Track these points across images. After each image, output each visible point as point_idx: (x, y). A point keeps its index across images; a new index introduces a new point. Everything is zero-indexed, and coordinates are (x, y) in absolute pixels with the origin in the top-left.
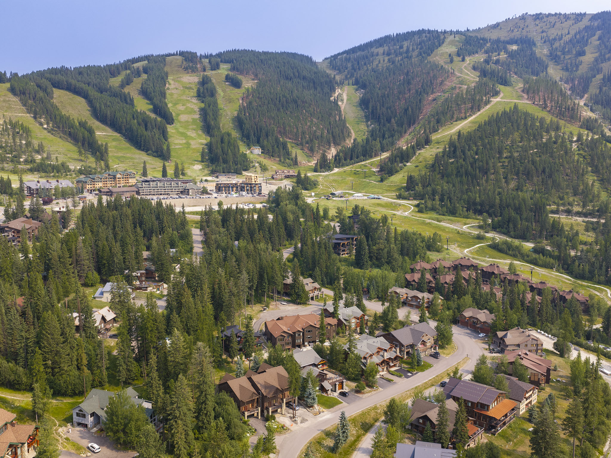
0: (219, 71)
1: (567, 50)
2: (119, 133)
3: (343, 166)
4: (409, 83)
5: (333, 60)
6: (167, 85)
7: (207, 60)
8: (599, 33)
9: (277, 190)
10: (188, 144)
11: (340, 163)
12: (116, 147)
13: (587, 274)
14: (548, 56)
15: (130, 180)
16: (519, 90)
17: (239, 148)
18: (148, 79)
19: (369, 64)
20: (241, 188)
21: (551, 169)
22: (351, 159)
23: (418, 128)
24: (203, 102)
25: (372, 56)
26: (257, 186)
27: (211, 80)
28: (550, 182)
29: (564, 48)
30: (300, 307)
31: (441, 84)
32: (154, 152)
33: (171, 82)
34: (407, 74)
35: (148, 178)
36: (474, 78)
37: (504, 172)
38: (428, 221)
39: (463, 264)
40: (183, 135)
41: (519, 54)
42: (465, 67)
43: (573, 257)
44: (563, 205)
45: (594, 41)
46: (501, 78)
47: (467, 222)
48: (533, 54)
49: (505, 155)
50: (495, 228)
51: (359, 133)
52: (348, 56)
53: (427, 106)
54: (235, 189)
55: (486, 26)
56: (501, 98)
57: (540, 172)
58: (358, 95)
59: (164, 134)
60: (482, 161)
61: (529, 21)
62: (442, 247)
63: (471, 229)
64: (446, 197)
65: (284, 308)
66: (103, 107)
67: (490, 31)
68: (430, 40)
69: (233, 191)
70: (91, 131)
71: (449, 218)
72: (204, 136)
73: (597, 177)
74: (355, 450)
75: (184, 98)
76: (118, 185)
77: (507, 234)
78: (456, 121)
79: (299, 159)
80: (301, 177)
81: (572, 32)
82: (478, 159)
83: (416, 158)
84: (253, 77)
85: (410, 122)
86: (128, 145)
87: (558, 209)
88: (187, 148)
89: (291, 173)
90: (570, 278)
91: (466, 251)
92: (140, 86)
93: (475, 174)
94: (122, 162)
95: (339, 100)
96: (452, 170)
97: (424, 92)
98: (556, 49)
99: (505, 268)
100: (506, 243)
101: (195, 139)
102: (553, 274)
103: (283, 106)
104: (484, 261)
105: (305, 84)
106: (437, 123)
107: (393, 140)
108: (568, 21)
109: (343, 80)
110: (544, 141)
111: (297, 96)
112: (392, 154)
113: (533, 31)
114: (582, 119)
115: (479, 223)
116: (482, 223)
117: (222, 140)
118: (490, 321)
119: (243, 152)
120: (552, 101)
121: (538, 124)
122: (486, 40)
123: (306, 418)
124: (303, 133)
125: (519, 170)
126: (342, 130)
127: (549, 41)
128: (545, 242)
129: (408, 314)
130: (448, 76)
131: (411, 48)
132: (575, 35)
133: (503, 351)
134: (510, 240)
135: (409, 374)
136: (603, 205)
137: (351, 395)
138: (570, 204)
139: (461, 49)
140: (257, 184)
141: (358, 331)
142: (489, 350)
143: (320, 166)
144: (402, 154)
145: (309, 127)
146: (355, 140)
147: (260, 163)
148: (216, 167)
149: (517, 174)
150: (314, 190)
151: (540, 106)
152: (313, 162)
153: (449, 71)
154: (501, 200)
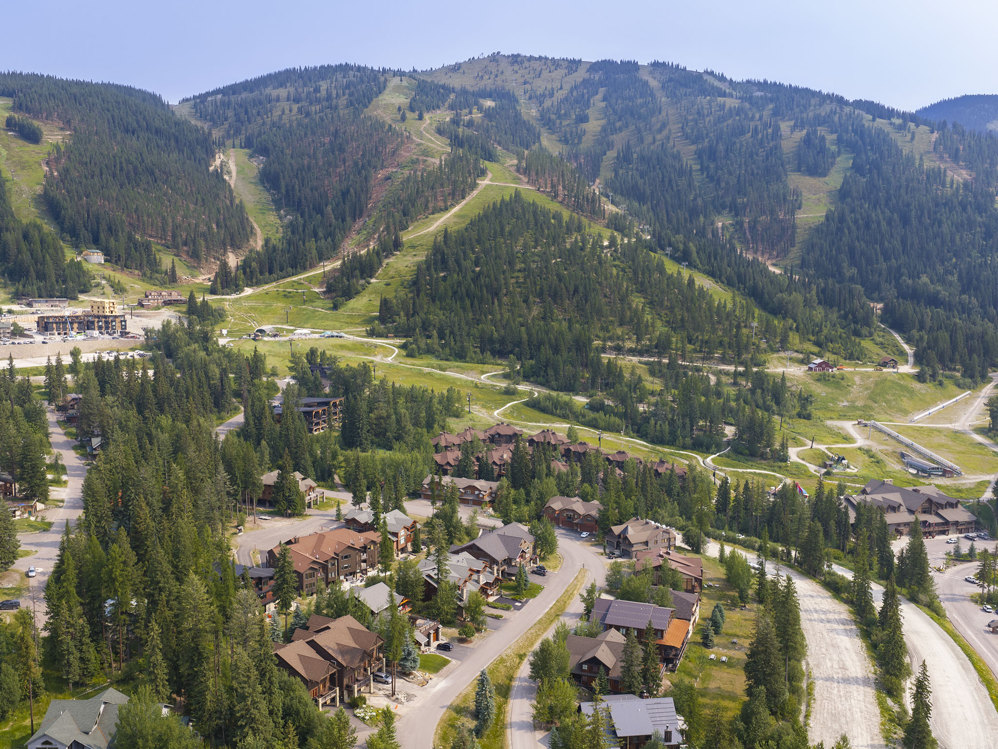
1: (563, 112)
3: (258, 283)
4: (342, 150)
5: (199, 104)
8: (602, 90)
9: (164, 326)
11: (252, 278)
13: (667, 437)
14: (538, 120)
16: (513, 169)
17: (63, 252)
19: (266, 113)
20: (85, 324)
21: (585, 288)
22: (270, 273)
23: (370, 223)
25: (270, 102)
26: (118, 320)
28: (587, 307)
29: (559, 110)
31: (394, 153)
34: (336, 134)
36: (442, 147)
37: (521, 293)
38: (427, 370)
39: (502, 433)
41: (498, 114)
42: (426, 129)
43: (642, 414)
44: (611, 339)
45: (598, 102)
46: (483, 149)
47: (485, 370)
48: (517, 115)
49: (518, 267)
50: (527, 377)
51: (268, 228)
52: (226, 99)
53: (378, 188)
54: (76, 326)
55: (440, 66)
56: (491, 180)
57: (572, 292)
58: (256, 165)
60: (488, 276)
61: (504, 65)
62: (463, 410)
63: (493, 379)
64: (447, 332)
65: (269, 525)
67: (449, 74)
68: (362, 81)
69: (72, 329)
71: (457, 364)
73: (645, 298)
74: (506, 728)
77: (546, 384)
78: (433, 213)
79: (179, 272)
80: (196, 303)
81: (567, 87)
82: (480, 272)
83: (383, 271)
84: (61, 125)
85: (355, 214)
87: (604, 345)
89: (175, 296)
90: (642, 442)
91: (496, 412)
93: (482, 295)
95: (225, 172)
96: (446, 290)
97: (369, 165)
98: (549, 109)
99: (562, 435)
100: (549, 398)
102: (619, 439)
103: (128, 177)
104: (526, 427)
105: (162, 142)
106: (405, 215)
107: (333, 241)
108: (559, 70)
109: (223, 138)
110: (568, 246)
111: (152, 161)
112: (344, 263)
113: (512, 80)
114: (606, 216)
115: (504, 369)
116: (508, 370)
117: (26, 236)
118: (594, 513)
119: (72, 260)
120: (564, 187)
121: (553, 221)
122: (448, 90)
123: (411, 692)
124: (176, 227)
125: (541, 289)
126: (242, 222)
127: (536, 97)
128: (600, 394)
129: (472, 514)
130: (402, 142)
131: (334, 93)
132: (571, 92)
133: (626, 554)
134: (554, 394)
135: (517, 604)
136: (663, 338)
137: (456, 647)
138: (618, 338)
139: (414, 99)
140: (116, 317)
141: (410, 549)
142: (606, 554)
143: (221, 283)
144: (361, 264)
145: (185, 217)
146: (267, 241)
147: (108, 280)
148: (24, 286)
149: (540, 295)
150: (222, 324)
151: (548, 194)
152: (204, 277)
153: (402, 134)
154: (529, 335)
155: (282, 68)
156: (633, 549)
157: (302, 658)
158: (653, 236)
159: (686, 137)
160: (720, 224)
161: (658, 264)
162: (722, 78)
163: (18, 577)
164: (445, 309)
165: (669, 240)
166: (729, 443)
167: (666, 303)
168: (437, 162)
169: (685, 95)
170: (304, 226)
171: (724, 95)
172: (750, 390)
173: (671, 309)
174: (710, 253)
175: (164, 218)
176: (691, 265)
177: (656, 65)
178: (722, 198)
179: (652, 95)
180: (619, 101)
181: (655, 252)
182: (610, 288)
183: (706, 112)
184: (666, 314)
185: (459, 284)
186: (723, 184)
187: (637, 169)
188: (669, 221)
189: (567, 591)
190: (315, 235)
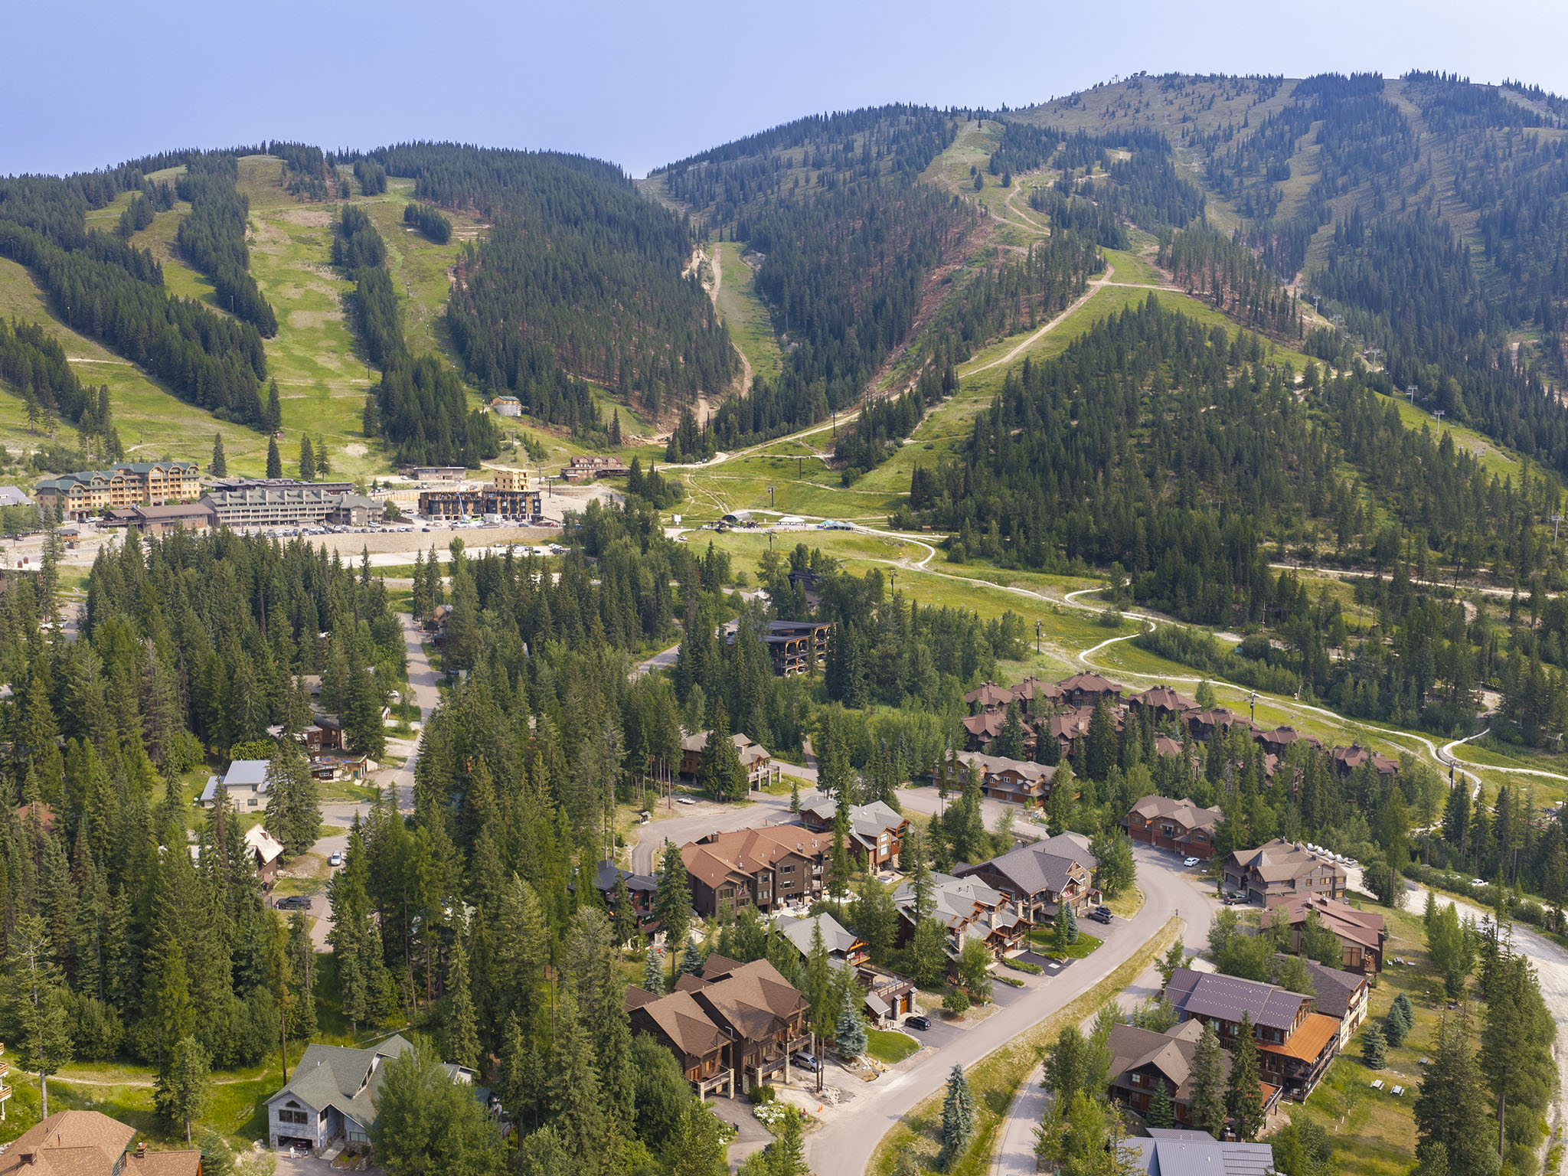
0: (387, 199)
1: (1245, 164)
2: (130, 359)
3: (737, 446)
4: (879, 238)
5: (675, 175)
6: (248, 232)
7: (349, 169)
8: (1316, 126)
9: (588, 508)
10: (322, 390)
11: (728, 438)
12: (125, 397)
13: (1375, 706)
14: (1203, 179)
15: (186, 486)
16: (1150, 260)
17: (464, 400)
18: (196, 215)
19: (771, 187)
20: (484, 504)
21: (1254, 453)
22: (756, 430)
23: (913, 351)
24: (350, 278)
25: (777, 168)
26: (529, 499)
27: (367, 221)
28: (1256, 485)
29: (1239, 159)
30: (729, 809)
31: (959, 241)
32: (233, 410)
33: (259, 224)
34: (872, 214)
35: (231, 479)
36: (1038, 229)
37: (1144, 461)
38: (978, 583)
39: (1086, 689)
40: (304, 363)
41: (1135, 171)
42: (1013, 202)
43: (1335, 665)
44: (1292, 539)
45: (1308, 145)
46: (1104, 229)
47: (1072, 585)
48: (1168, 173)
49: (1142, 419)
50: (1140, 598)
51: (762, 362)
52: (714, 167)
53: (930, 297)
54: (470, 506)
55: (1047, 100)
56: (1112, 279)
57: (1231, 461)
58: (750, 266)
59: (256, 361)
60: (1091, 435)
61: (1151, 92)
62: (1027, 649)
63: (1085, 601)
64: (1014, 523)
65: (689, 812)
66: (80, 289)
67: (1059, 112)
68: (918, 130)
69: (466, 511)
70: (54, 353)
71: (1027, 574)
72: (362, 368)
73: (1359, 471)
74: (991, 1162)
75: (298, 266)
76: (153, 499)
77: (1171, 611)
78: (1011, 334)
79: (624, 428)
80: (640, 475)
81: (1255, 123)
82: (1079, 428)
83: (924, 426)
84: (478, 216)
85: (891, 338)
86: (157, 391)
87: (1280, 549)
88: (322, 399)
89: (613, 465)
90: (1335, 716)
91: (1082, 655)
92: (175, 233)
93: (1077, 465)
94: (150, 437)
95: (704, 277)
96: (1020, 456)
97: (919, 262)
98: (1221, 161)
99: (1188, 697)
100: (1173, 634)
101: (340, 376)
102: (1295, 708)
103: (564, 290)
104: (1129, 680)
105: (615, 236)
106: (965, 339)
107: (854, 380)
108: (1243, 95)
109: (706, 226)
110: (1230, 384)
111: (598, 266)
112: (864, 416)
113: (1162, 117)
114: (1305, 333)
115: (1102, 586)
116: (1109, 587)
117: (417, 378)
118: (1209, 827)
119: (476, 411)
120: (1233, 287)
121: (1209, 344)
122: (1054, 137)
123: (848, 1089)
124: (626, 362)
125: (1179, 455)
126: (722, 355)
127: (1202, 141)
128: (1265, 630)
129: (1004, 816)
130: (974, 223)
131: (874, 150)
132: (1263, 130)
133: (1255, 898)
134: (1183, 627)
135: (1053, 965)
136: (1385, 539)
137: (937, 1025)
138: (1307, 538)
139: (997, 155)
140: (527, 494)
141: (896, 865)
142: (1221, 896)
143: (682, 445)
144: (889, 415)
145: (639, 347)
146: (757, 381)
147: (524, 440)
148: (409, 449)
149: (1176, 465)
150: (678, 507)
151: (1206, 299)
152: (661, 436)
153: (974, 211)
154: (1149, 529)
155: (799, 117)
156: (1268, 891)
157: (681, 1018)
158: (1388, 367)
159: (1462, 196)
160: (1516, 346)
161: (1388, 414)
162: (1536, 94)
163: (316, 863)
164: (1016, 487)
165: (1416, 372)
166: (1487, 721)
167: (1397, 480)
168: (1025, 251)
169: (1464, 126)
170: (815, 358)
171: (1537, 122)
172: (1539, 631)
173: (1407, 489)
174: (1488, 395)
175: (609, 349)
176: (1451, 415)
177: (1415, 78)
178: (1523, 299)
179: (1404, 129)
180: (1345, 143)
181: (1388, 394)
182: (1299, 455)
183: (1500, 154)
184: (1397, 499)
185: (1042, 446)
186: (1525, 277)
187: (1370, 255)
188: (1420, 341)
189: (1140, 951)
190: (829, 372)
